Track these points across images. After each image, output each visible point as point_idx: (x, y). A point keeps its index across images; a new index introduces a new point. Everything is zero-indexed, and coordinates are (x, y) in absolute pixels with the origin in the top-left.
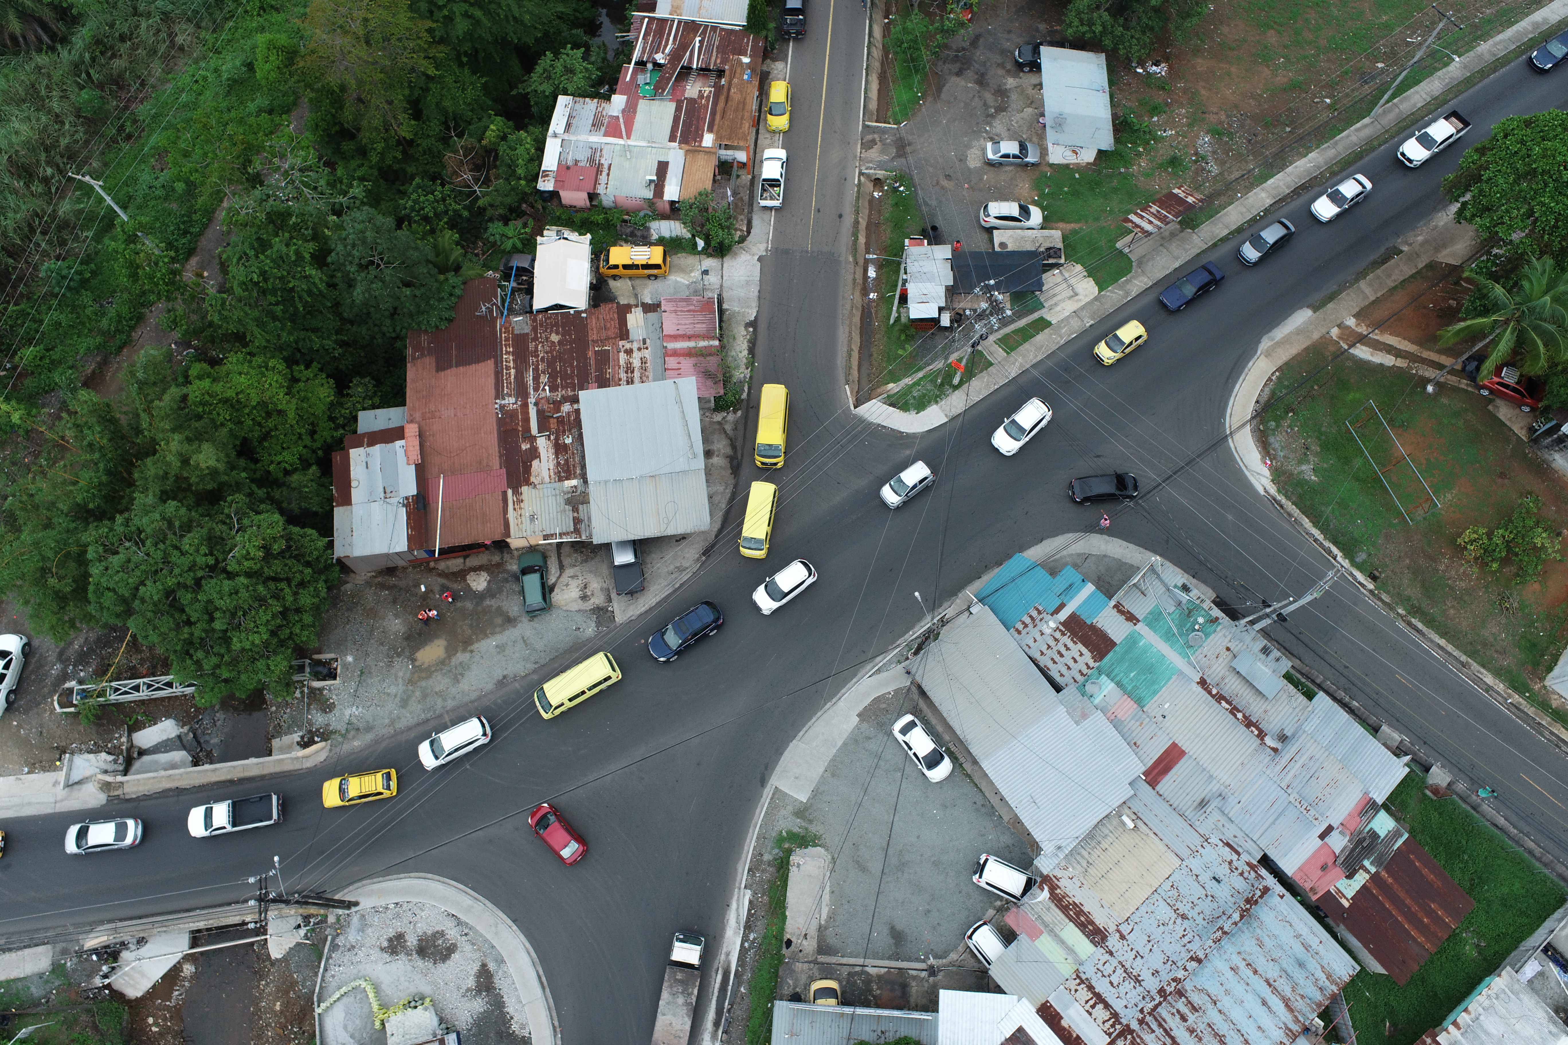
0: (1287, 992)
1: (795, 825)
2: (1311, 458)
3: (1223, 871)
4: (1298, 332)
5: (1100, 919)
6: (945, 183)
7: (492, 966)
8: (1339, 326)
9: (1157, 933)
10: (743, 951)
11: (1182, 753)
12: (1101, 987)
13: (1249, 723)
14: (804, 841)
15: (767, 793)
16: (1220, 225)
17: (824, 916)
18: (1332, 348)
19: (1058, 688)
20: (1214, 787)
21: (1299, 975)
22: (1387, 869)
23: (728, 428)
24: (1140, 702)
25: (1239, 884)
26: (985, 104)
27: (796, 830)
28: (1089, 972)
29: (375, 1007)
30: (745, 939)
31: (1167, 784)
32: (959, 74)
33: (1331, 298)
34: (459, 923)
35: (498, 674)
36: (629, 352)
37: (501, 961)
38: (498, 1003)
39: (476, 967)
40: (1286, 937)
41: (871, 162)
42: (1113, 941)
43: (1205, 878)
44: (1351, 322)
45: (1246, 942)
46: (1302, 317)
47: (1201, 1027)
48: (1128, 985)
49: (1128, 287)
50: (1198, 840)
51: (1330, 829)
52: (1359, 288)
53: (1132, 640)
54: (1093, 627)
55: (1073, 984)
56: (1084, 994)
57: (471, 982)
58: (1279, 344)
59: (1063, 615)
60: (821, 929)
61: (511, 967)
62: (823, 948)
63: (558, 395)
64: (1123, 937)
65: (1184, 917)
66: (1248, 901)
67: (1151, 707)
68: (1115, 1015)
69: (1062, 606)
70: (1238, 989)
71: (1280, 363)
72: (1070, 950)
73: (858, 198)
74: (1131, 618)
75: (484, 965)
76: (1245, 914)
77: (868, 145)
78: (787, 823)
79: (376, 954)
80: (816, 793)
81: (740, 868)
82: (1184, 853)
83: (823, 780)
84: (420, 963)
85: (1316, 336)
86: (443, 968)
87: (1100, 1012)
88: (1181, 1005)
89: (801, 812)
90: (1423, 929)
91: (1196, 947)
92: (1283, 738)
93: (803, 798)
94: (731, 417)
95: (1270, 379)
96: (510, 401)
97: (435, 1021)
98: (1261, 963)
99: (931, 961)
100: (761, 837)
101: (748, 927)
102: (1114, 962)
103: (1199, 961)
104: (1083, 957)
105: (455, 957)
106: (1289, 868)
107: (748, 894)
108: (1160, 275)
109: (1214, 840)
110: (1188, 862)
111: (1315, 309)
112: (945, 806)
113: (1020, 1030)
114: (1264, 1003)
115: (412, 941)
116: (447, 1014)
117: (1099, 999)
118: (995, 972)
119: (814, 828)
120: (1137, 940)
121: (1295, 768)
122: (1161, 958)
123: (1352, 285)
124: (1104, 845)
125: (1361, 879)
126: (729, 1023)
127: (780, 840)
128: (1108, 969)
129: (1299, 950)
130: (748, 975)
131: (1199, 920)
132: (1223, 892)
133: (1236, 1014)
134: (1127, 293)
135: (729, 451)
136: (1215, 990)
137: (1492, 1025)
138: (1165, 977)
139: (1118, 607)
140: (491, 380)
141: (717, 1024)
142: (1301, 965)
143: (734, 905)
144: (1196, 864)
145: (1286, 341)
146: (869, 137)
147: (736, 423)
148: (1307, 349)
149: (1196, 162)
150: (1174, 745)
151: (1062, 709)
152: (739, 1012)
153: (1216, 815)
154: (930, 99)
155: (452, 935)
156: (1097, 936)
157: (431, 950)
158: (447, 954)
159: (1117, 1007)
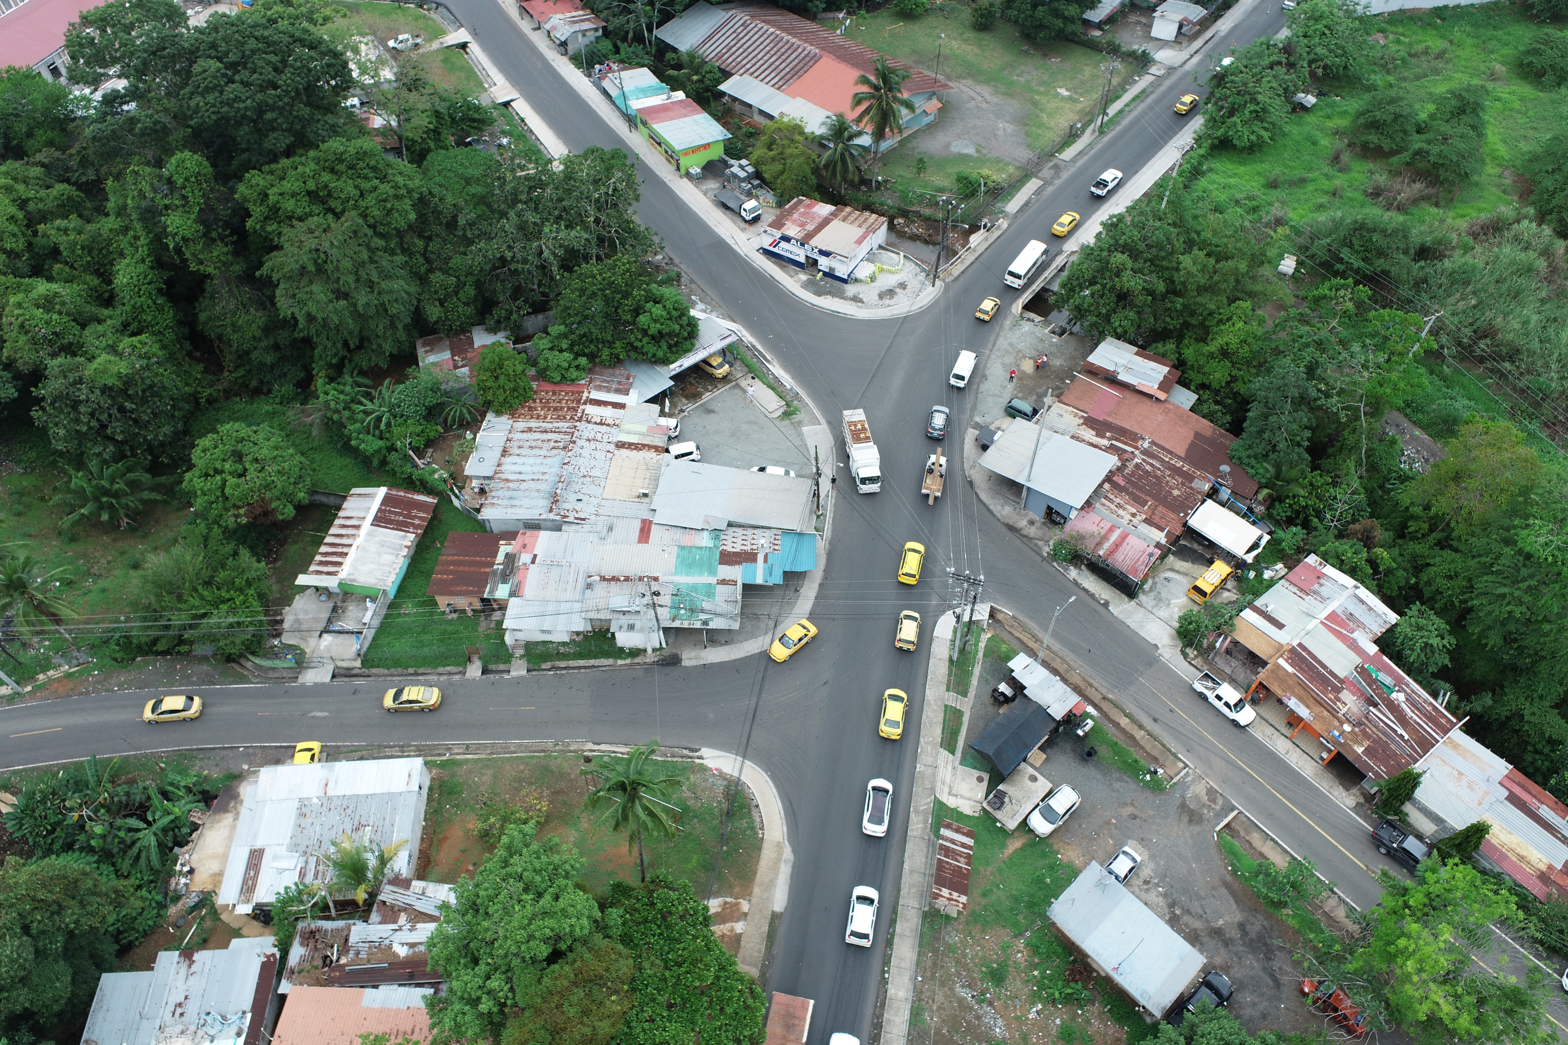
0: (510, 485)
1: (796, 418)
2: (689, 794)
3: (578, 506)
4: (772, 884)
5: (624, 452)
6: (1130, 810)
7: (860, 304)
8: (746, 915)
9: (593, 462)
10: (768, 369)
11: (640, 541)
12: (604, 429)
13: (614, 579)
14: (787, 415)
15: (822, 420)
16: (907, 933)
17: (749, 397)
18: (737, 890)
19: (730, 525)
20: (610, 540)
21: (508, 494)
22: (487, 574)
23: (1040, 543)
24: (683, 548)
25: (566, 506)
26: (1188, 912)
27: (794, 416)
28: (613, 430)
29: (883, 267)
30: (773, 373)
31: (637, 525)
32: (1242, 926)
33: (771, 936)
34: (889, 306)
35: (990, 378)
36: (1134, 515)
37: (858, 307)
38: (845, 298)
39: (865, 300)
40: (526, 502)
41: (1193, 781)
42: (612, 447)
43: (585, 498)
44: (739, 927)
45: (546, 487)
46: (779, 901)
47: (546, 444)
48: (591, 436)
49: (921, 818)
50: (601, 512)
51: (533, 562)
52: (755, 966)
53: (712, 572)
54: (739, 563)
55: (618, 421)
56: (610, 422)
57: (861, 296)
58: (778, 860)
59: (760, 558)
60: (745, 391)
61: (853, 308)
62: (737, 386)
63: (1130, 466)
64: (608, 452)
65: (584, 477)
66: (556, 501)
67: (675, 550)
68: (588, 422)
69: (766, 561)
70: (536, 469)
71: (766, 845)
72: (628, 433)
73: (1164, 746)
74: (723, 582)
75: (862, 302)
76: (554, 495)
77: (1211, 792)
78: (801, 417)
79: (905, 279)
80: (801, 434)
81: (802, 391)
82: (603, 503)
83: (803, 440)
84: (887, 288)
85: (756, 890)
86: (877, 292)
87: (596, 420)
88: (561, 445)
89: (800, 423)
90: (451, 563)
91: (569, 468)
92: (589, 586)
93: (805, 429)
94: (1047, 549)
95: (762, 829)
96: (1146, 445)
97: (857, 278)
98: (532, 485)
99: (686, 413)
100: (807, 405)
101: (776, 377)
102: (605, 441)
103: (564, 465)
104: (621, 434)
105: (877, 297)
106: (546, 533)
107: (788, 387)
108: (909, 846)
109: (593, 517)
110: (599, 500)
111: (775, 916)
113: (626, 394)
114: (519, 473)
115: (898, 290)
116: (857, 285)
117: (601, 424)
118: (655, 408)
119: (787, 422)
120: (600, 455)
121: (572, 578)
122: (583, 455)
123: (763, 965)
125: (500, 558)
126: (749, 349)
127: (797, 409)
128: (605, 437)
129: (518, 503)
130: (758, 365)
131: (576, 480)
132: (572, 497)
133: (531, 460)
134: (917, 812)
135: (1025, 532)
136: (548, 461)
137: (388, 558)
138: (576, 450)
139: (735, 583)
140: (1168, 447)
141: (753, 346)
142: (510, 498)
143: (790, 380)
144: (595, 501)
145: (775, 868)
146: (1220, 801)
147: (1040, 548)
148: (755, 874)
149: (983, 994)
150: (647, 543)
151: (720, 516)
152: (749, 353)
153: (599, 529)
154: (1229, 878)
155: (887, 301)
156: (621, 445)
157: (890, 293)
158: (881, 296)
159: (590, 426)
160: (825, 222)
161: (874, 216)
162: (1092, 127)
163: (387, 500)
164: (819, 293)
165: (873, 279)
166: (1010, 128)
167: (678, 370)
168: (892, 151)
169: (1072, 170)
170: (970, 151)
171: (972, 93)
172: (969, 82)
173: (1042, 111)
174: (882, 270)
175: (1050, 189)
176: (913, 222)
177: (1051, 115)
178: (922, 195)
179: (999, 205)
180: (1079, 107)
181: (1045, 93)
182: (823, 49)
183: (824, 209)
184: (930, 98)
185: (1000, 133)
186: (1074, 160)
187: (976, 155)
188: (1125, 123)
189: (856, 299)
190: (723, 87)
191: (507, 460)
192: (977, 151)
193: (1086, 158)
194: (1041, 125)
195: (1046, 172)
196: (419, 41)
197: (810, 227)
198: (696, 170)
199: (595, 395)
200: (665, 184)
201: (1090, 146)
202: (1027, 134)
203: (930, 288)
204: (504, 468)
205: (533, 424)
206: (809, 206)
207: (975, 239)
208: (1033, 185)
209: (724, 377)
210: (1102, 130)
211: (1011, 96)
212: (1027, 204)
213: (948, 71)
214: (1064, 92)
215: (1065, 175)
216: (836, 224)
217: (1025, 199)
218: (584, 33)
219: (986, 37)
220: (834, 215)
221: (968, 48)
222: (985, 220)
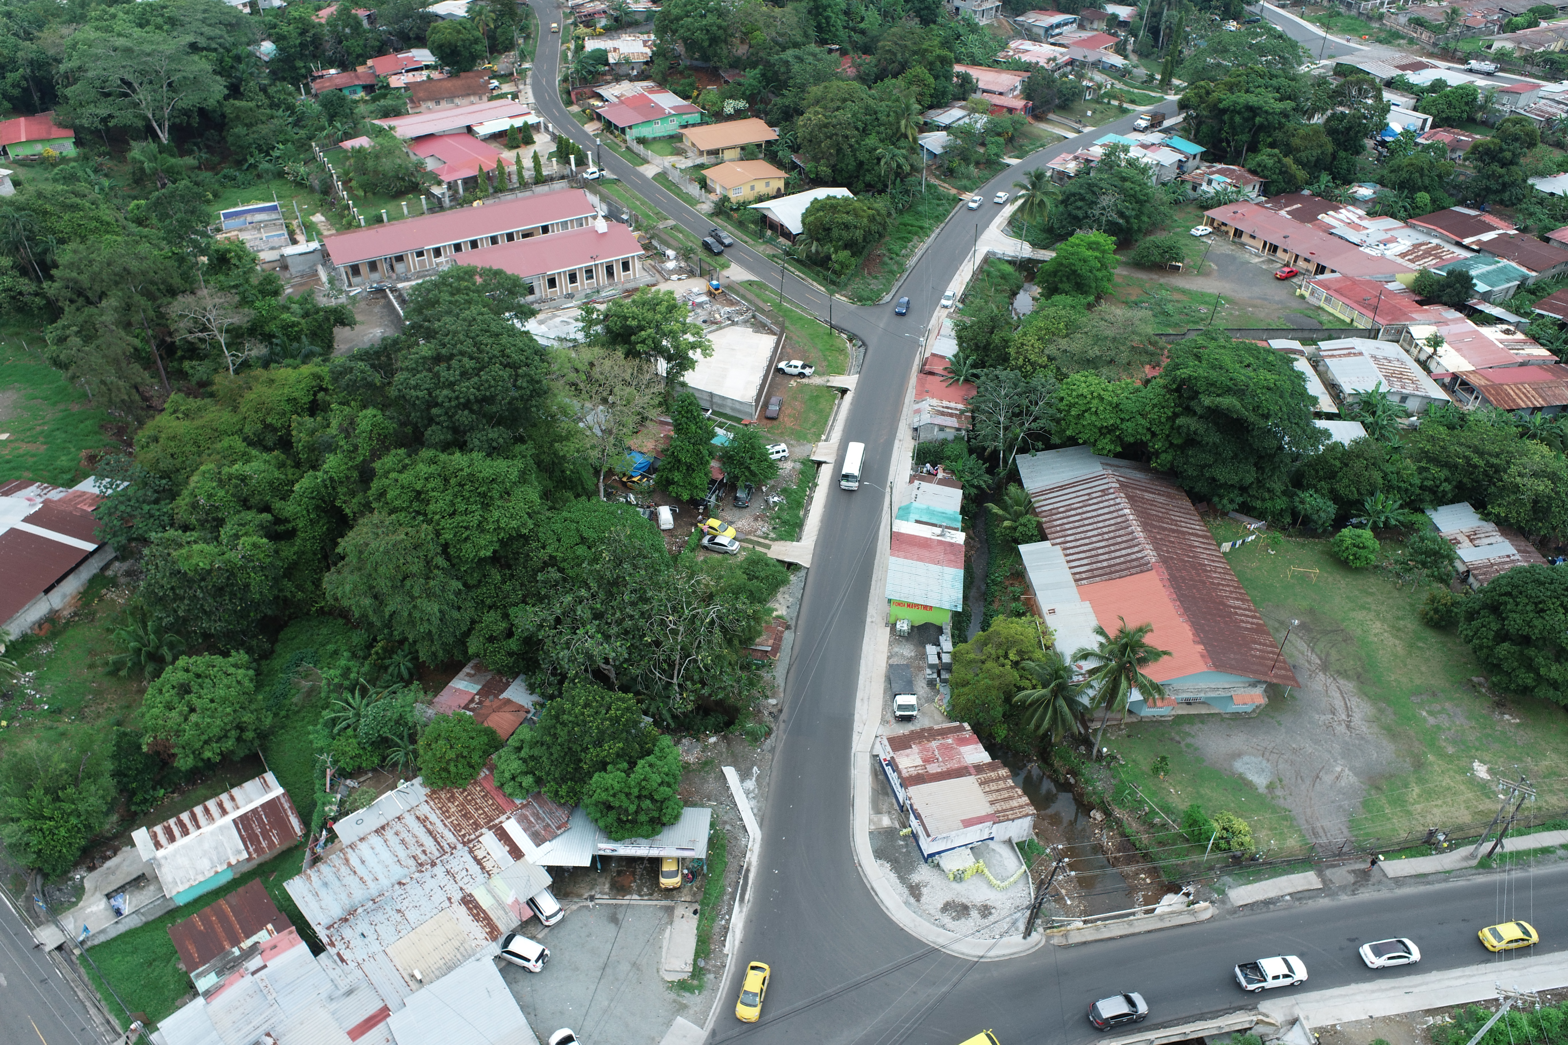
0: (343, 870)
1: (687, 998)
3: (356, 943)
5: (463, 911)
7: (912, 900)
9: (424, 901)
10: (730, 912)
11: (349, 1033)
12: (475, 869)
14: (682, 986)
15: (710, 1024)
17: (668, 931)
20: (334, 1006)
21: (330, 879)
22: (224, 948)
25: (347, 933)
27: (687, 994)
28: (481, 877)
29: (986, 871)
30: (728, 921)
31: (373, 1009)
34: (943, 927)
37: (906, 903)
38: (903, 879)
39: (923, 899)
40: (328, 900)
42: (457, 896)
43: (371, 937)
45: (359, 894)
47: (415, 848)
48: (455, 870)
50: (365, 966)
51: (255, 973)
55: (495, 870)
56: (488, 865)
57: (924, 890)
60: (671, 922)
61: (899, 900)
62: (670, 910)
64: (449, 899)
65: (399, 911)
66: (346, 920)
68: (471, 851)
70: (378, 869)
72: (490, 893)
75: (918, 900)
76: (353, 912)
78: (694, 1000)
79: (998, 904)
80: (669, 1024)
81: (733, 968)
82: (380, 957)
83: (662, 1034)
84: (964, 901)
86: (948, 898)
87: (480, 854)
88: (423, 859)
89: (682, 1008)
90: (219, 913)
91: (398, 892)
93: (680, 1020)
97: (942, 864)
98: (354, 884)
99: (591, 904)
100: (715, 990)
101: (726, 929)
102: (461, 884)
103: (400, 883)
104: (482, 888)
105: (941, 905)
106: (303, 947)
107: (726, 951)
109: (352, 965)
110: (381, 949)
112: (561, 1013)
113: (538, 845)
114: (363, 862)
115: (974, 914)
116: (935, 871)
117: (479, 862)
118: (549, 880)
119: (672, 996)
120: (439, 897)
121: (257, 1022)
122: (425, 886)
124: (442, 962)
125: (248, 943)
126: (740, 872)
127: (700, 988)
128: (466, 880)
129: (323, 892)
130: (727, 898)
131: (388, 908)
132: (362, 928)
133: (386, 856)
136: (395, 869)
138: (427, 875)
141: (748, 870)
142: (326, 884)
143: (737, 943)
144: (375, 947)
150: (354, 1039)
152: (733, 877)
153: (342, 985)
155: (946, 919)
156: (469, 902)
157: (959, 910)
158: (947, 907)
159: (468, 858)
160: (960, 772)
161: (1025, 800)
162: (1471, 848)
163: (271, 806)
164: (879, 854)
165: (959, 877)
166: (1349, 779)
167: (608, 853)
168: (1157, 723)
169: (1384, 894)
170: (1260, 781)
171: (1339, 703)
172: (1349, 686)
173: (1421, 781)
174: (979, 873)
175: (1324, 902)
176: (1111, 828)
177: (1429, 794)
178: (1141, 802)
179: (1227, 879)
180: (1487, 805)
181: (1450, 759)
182: (1164, 560)
183: (977, 754)
184: (1254, 685)
185: (1328, 779)
186: (1399, 881)
187: (1262, 790)
188: (1535, 871)
189: (915, 891)
190: (1023, 548)
191: (375, 840)
192: (1270, 787)
193: (1422, 889)
194: (1399, 802)
195: (1341, 874)
196: (807, 371)
197: (933, 768)
198: (903, 626)
199: (513, 827)
200: (863, 622)
201: (1447, 875)
202: (1365, 804)
203: (1018, 938)
204: (363, 847)
205: (433, 817)
206: (963, 742)
207: (1170, 903)
208: (1307, 880)
209: (668, 890)
210: (1485, 864)
211: (1392, 734)
212: (1267, 903)
213: (1334, 655)
214: (1481, 771)
215: (1366, 895)
216: (970, 782)
217: (1272, 894)
218: (942, 428)
219: (1432, 638)
220: (979, 768)
221: (1390, 640)
222: (1191, 889)
